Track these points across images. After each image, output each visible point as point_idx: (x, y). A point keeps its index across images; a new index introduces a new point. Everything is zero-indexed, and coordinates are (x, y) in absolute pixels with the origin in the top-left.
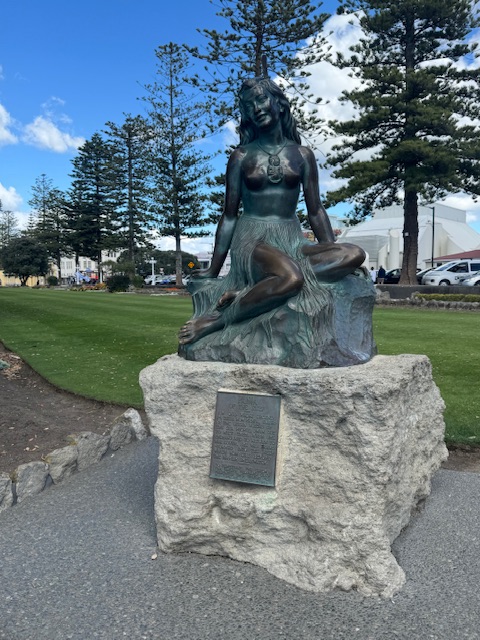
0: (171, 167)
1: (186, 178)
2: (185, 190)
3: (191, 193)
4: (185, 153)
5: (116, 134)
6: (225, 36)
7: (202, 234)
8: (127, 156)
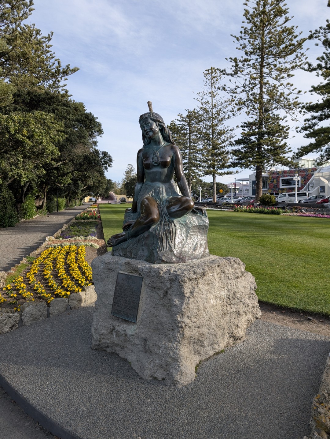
0: (211, 136)
1: (219, 142)
2: (219, 148)
3: (222, 150)
4: (219, 128)
5: (183, 120)
6: (242, 60)
7: (228, 173)
8: (188, 132)
